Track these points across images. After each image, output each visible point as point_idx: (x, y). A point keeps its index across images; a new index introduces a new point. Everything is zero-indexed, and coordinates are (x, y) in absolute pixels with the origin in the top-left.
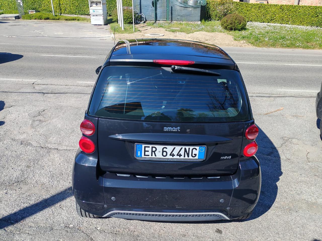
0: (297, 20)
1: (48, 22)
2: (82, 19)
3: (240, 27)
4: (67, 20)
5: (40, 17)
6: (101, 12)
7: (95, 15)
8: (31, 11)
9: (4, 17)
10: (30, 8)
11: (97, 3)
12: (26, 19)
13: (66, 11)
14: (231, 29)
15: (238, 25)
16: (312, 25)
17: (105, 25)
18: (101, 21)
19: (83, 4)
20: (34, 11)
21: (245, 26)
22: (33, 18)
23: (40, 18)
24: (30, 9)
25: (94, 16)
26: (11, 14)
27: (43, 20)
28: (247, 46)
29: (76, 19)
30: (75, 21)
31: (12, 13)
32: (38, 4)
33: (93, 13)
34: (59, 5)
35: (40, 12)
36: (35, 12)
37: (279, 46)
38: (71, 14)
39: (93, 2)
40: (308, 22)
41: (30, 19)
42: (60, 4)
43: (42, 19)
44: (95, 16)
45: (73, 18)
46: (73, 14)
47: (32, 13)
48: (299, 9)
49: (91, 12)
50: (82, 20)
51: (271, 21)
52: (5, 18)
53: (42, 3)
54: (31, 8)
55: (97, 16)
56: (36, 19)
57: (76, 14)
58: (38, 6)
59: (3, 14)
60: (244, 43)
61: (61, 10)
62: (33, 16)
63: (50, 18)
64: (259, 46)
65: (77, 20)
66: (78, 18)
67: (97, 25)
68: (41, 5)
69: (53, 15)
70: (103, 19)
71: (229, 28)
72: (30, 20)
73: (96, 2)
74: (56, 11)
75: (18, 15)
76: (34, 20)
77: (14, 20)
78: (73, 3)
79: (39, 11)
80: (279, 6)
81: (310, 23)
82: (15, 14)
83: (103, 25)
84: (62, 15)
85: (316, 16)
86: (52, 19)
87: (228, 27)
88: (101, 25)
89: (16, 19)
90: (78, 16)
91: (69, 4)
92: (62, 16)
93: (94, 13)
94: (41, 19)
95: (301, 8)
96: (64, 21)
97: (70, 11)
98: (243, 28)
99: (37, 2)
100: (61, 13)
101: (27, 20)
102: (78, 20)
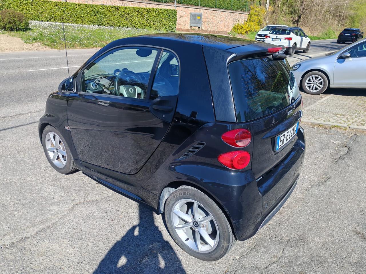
0: (77, 19)
3: (23, 27)
14: (12, 30)
15: (19, 24)
16: (93, 23)
21: (28, 25)
28: (44, 48)
37: (78, 46)
40: (89, 21)
48: (76, 7)
51: (50, 19)
60: (39, 46)
64: (58, 48)
71: (8, 28)
80: (53, 2)
81: (92, 22)
85: (94, 14)
87: (7, 26)
95: (77, 6)
98: (26, 29)
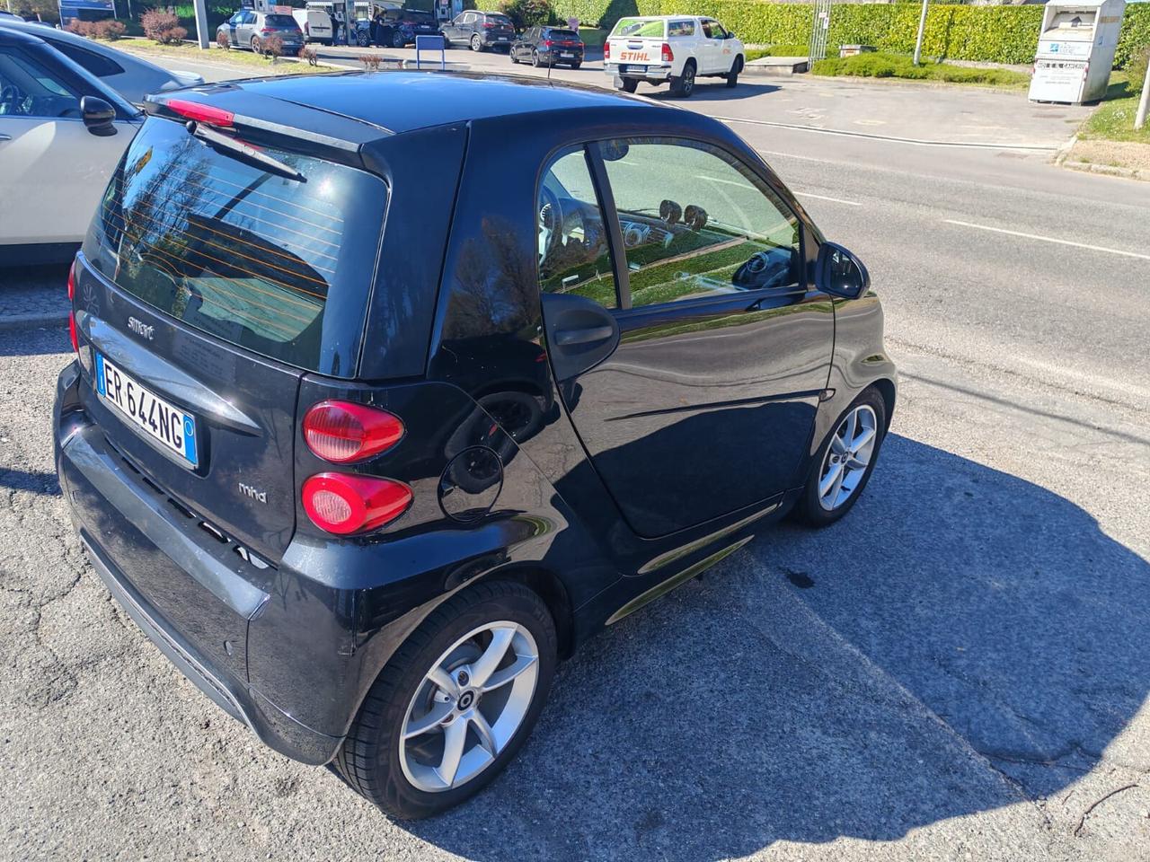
1: (886, 84)
2: (1006, 79)
4: (951, 80)
5: (865, 67)
6: (1085, 51)
7: (1054, 62)
8: (847, 47)
9: (765, 66)
10: (850, 39)
11: (1081, 16)
12: (824, 74)
13: (965, 49)
17: (1085, 104)
18: (1072, 86)
19: (1035, 23)
20: (859, 46)
22: (843, 71)
23: (865, 72)
24: (852, 40)
25: (1048, 65)
26: (791, 56)
27: (872, 79)
29: (985, 78)
30: (982, 84)
31: (794, 55)
32: (881, 24)
33: (1047, 56)
34: (948, 27)
35: (876, 51)
36: (858, 52)
38: (979, 60)
39: (1062, 13)
41: (835, 75)
42: (951, 23)
43: (870, 75)
44: (1054, 66)
45: (976, 74)
46: (986, 59)
47: (847, 55)
49: (1043, 49)
50: (1008, 83)
52: (767, 69)
53: (892, 22)
54: (855, 39)
55: (1061, 66)
56: (851, 74)
57: (996, 61)
58: (876, 34)
59: (769, 55)
61: (948, 43)
62: (845, 65)
63: (895, 74)
65: (988, 80)
66: (993, 76)
67: (1049, 102)
68: (889, 29)
69: (912, 61)
70: (1085, 80)
72: (832, 78)
73: (1077, 12)
74: (930, 49)
75: (804, 59)
76: (843, 79)
77: (788, 76)
78: (999, 20)
79: (873, 50)
82: (801, 56)
83: (1077, 104)
84: (945, 61)
86: (902, 77)
88: (1069, 104)
89: (794, 71)
90: (1004, 66)
91: (984, 23)
92: (946, 65)
93: (1054, 55)
94: (867, 74)
96: (942, 84)
97: (979, 48)
99: (880, 16)
100: (945, 57)
101: (825, 77)
102: (993, 81)
